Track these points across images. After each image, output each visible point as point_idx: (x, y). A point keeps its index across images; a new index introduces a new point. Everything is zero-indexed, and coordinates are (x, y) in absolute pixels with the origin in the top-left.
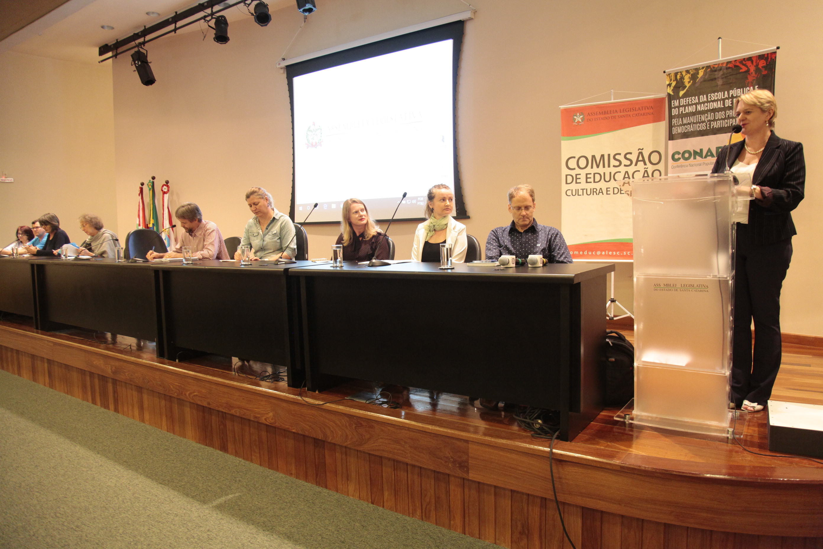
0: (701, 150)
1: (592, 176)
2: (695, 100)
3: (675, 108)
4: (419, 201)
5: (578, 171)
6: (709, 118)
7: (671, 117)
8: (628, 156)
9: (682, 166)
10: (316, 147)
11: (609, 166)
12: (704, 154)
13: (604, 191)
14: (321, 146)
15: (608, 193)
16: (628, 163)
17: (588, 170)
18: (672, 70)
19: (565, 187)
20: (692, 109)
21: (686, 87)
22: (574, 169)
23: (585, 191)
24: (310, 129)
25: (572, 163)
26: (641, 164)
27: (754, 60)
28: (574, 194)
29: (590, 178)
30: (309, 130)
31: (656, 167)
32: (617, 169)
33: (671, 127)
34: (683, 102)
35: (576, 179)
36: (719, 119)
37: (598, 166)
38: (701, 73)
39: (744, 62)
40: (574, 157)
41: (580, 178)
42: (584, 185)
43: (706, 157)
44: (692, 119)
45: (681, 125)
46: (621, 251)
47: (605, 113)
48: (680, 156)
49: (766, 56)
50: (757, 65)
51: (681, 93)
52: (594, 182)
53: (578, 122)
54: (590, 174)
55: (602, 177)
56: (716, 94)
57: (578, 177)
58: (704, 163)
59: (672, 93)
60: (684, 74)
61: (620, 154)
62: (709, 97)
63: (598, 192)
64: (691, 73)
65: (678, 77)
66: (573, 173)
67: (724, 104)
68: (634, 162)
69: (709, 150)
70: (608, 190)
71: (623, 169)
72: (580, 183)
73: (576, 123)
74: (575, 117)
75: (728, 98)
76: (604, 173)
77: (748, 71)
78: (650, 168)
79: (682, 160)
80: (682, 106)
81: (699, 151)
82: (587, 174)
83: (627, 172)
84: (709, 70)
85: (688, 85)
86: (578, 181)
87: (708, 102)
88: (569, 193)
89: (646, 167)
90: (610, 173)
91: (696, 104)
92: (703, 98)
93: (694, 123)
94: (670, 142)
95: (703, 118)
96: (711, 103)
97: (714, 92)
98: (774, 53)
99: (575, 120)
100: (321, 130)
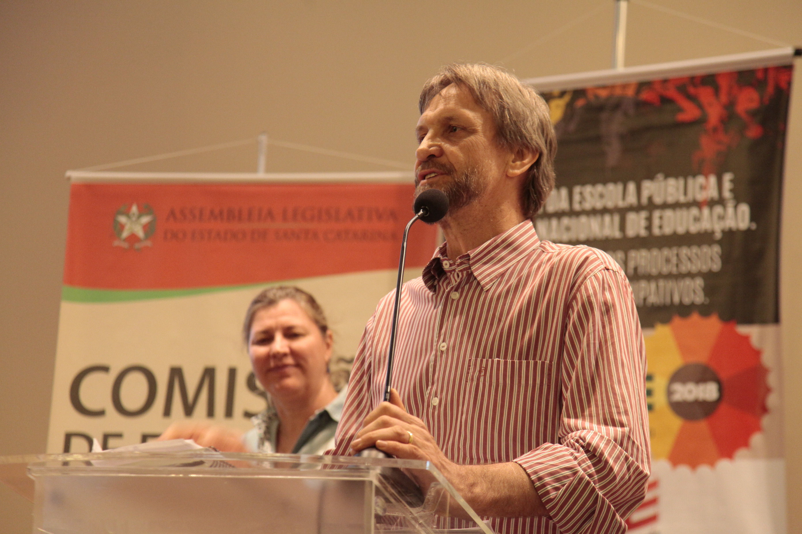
5: (113, 422)
11: (229, 413)
17: (154, 420)
22: (100, 413)
25: (96, 392)
27: (724, 84)
37: (189, 409)
39: (692, 90)
40: (105, 369)
49: (760, 75)
50: (730, 106)
53: (133, 238)
56: (600, 188)
62: (577, 198)
66: (95, 427)
67: (623, 227)
73: (127, 239)
74: (122, 219)
75: (637, 208)
77: (700, 122)
87: (572, 213)
92: (557, 199)
96: (583, 219)
97: (594, 183)
98: (786, 69)
99: (120, 226)
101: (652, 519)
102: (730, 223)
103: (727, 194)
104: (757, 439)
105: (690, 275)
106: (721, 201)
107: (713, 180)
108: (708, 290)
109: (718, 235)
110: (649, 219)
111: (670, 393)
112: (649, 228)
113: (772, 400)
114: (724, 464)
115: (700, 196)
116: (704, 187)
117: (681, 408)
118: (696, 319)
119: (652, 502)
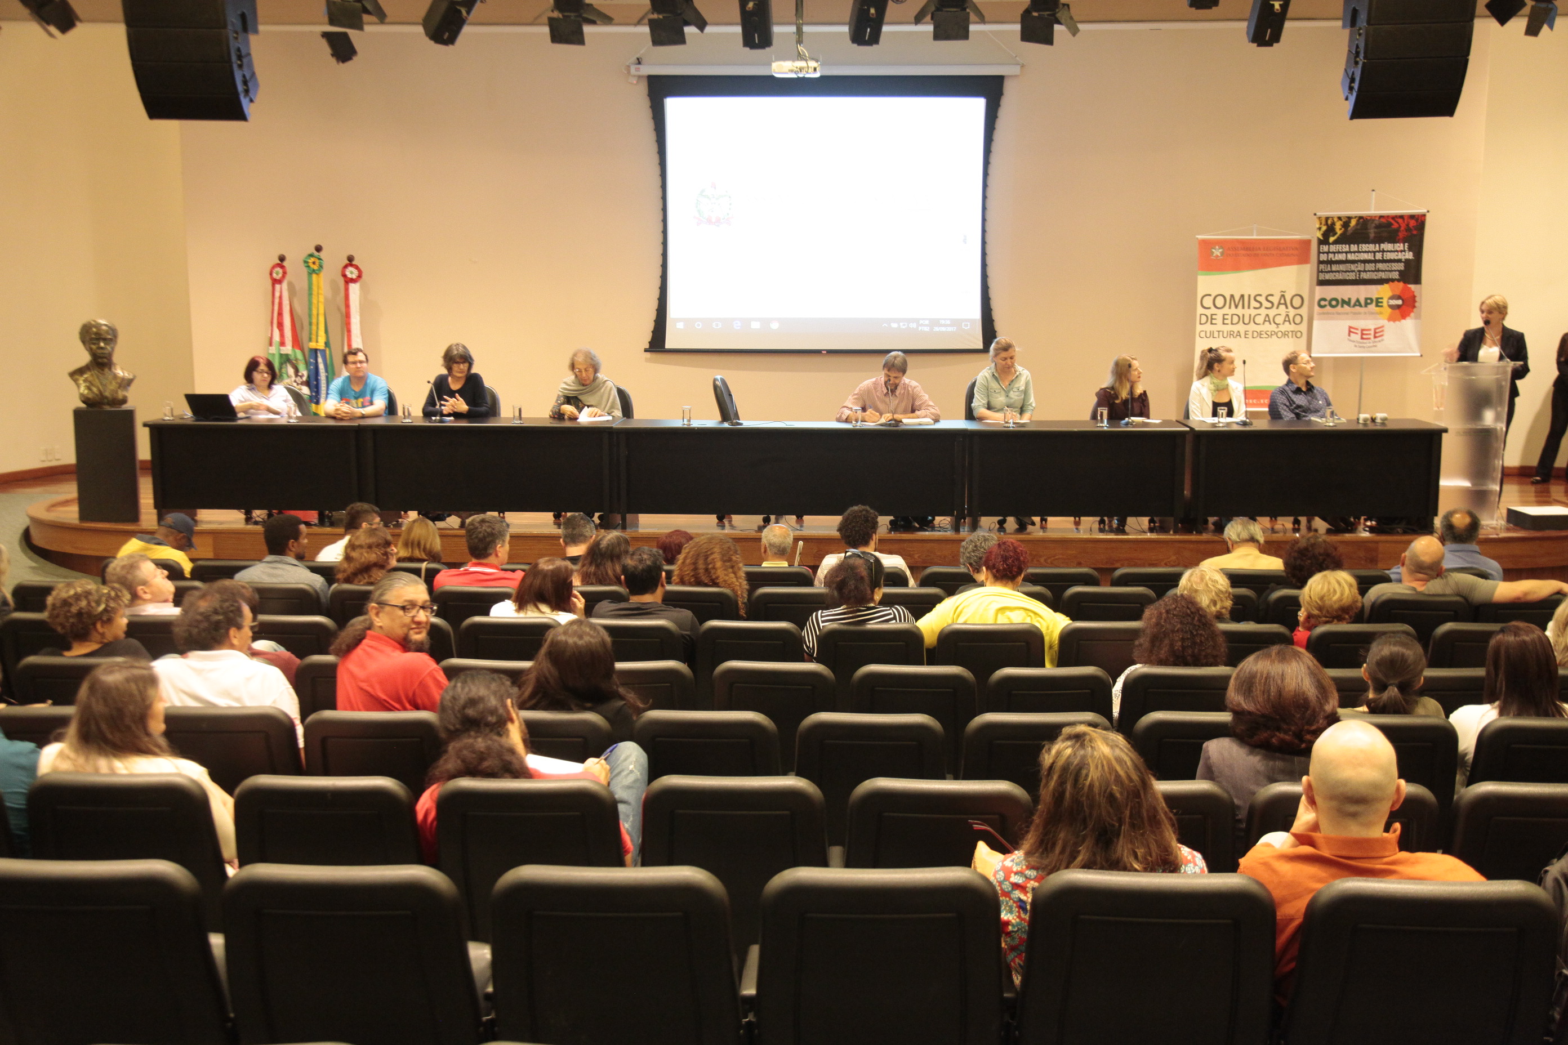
0: (1350, 299)
1: (1229, 317)
2: (1345, 248)
3: (1323, 253)
4: (922, 325)
5: (1214, 310)
6: (1359, 269)
7: (1320, 262)
8: (1270, 298)
9: (1328, 313)
10: (718, 226)
11: (1249, 308)
12: (1352, 303)
13: (1243, 335)
14: (729, 224)
15: (1247, 336)
16: (1269, 305)
17: (1226, 310)
18: (1323, 214)
19: (1199, 328)
20: (1341, 257)
21: (1336, 233)
22: (1209, 308)
23: (1221, 333)
24: (704, 194)
25: (1208, 302)
26: (1282, 307)
27: (1406, 218)
28: (1208, 335)
29: (1227, 319)
30: (702, 194)
31: (1298, 312)
32: (1258, 311)
33: (1319, 271)
34: (1333, 248)
35: (1211, 319)
36: (1369, 271)
37: (1236, 307)
38: (1353, 223)
39: (1396, 219)
40: (1210, 295)
41: (1216, 319)
42: (1219, 327)
43: (1355, 305)
44: (1342, 267)
45: (1329, 272)
46: (1258, 398)
47: (1247, 249)
48: (1327, 303)
49: (1417, 217)
51: (1332, 239)
52: (1232, 324)
53: (1217, 256)
54: (1227, 315)
55: (1241, 319)
56: (1367, 245)
57: (1214, 317)
58: (1352, 313)
59: (1322, 238)
60: (1336, 220)
61: (1260, 295)
62: (1360, 247)
63: (1235, 335)
64: (1344, 220)
65: (1329, 222)
66: (1208, 312)
67: (1374, 257)
68: (1276, 303)
69: (1358, 300)
70: (1247, 333)
71: (1263, 311)
72: (1215, 324)
73: (1215, 257)
74: (1213, 250)
75: (1379, 252)
76: (1243, 315)
77: (1400, 227)
78: (1292, 312)
79: (1328, 307)
80: (1331, 253)
81: (1347, 300)
82: (1224, 315)
83: (1267, 315)
85: (1339, 232)
86: (1214, 322)
87: (1359, 252)
88: (1203, 334)
89: (1287, 310)
90: (1250, 315)
91: (1346, 253)
92: (1354, 248)
93: (1343, 271)
94: (1318, 288)
95: (1353, 267)
96: (1362, 254)
97: (1365, 243)
98: (1424, 216)
99: (1213, 253)
100: (730, 197)
101: (1382, 336)
102: (1407, 257)
103: (1407, 249)
104: (1412, 314)
105: (1395, 271)
106: (1404, 251)
107: (1402, 245)
108: (1400, 275)
109: (1403, 260)
110: (1383, 255)
111: (1388, 302)
112: (1383, 257)
113: (1417, 304)
114: (1403, 321)
115: (1398, 249)
116: (1399, 246)
117: (1391, 307)
118: (1396, 282)
119: (1382, 331)
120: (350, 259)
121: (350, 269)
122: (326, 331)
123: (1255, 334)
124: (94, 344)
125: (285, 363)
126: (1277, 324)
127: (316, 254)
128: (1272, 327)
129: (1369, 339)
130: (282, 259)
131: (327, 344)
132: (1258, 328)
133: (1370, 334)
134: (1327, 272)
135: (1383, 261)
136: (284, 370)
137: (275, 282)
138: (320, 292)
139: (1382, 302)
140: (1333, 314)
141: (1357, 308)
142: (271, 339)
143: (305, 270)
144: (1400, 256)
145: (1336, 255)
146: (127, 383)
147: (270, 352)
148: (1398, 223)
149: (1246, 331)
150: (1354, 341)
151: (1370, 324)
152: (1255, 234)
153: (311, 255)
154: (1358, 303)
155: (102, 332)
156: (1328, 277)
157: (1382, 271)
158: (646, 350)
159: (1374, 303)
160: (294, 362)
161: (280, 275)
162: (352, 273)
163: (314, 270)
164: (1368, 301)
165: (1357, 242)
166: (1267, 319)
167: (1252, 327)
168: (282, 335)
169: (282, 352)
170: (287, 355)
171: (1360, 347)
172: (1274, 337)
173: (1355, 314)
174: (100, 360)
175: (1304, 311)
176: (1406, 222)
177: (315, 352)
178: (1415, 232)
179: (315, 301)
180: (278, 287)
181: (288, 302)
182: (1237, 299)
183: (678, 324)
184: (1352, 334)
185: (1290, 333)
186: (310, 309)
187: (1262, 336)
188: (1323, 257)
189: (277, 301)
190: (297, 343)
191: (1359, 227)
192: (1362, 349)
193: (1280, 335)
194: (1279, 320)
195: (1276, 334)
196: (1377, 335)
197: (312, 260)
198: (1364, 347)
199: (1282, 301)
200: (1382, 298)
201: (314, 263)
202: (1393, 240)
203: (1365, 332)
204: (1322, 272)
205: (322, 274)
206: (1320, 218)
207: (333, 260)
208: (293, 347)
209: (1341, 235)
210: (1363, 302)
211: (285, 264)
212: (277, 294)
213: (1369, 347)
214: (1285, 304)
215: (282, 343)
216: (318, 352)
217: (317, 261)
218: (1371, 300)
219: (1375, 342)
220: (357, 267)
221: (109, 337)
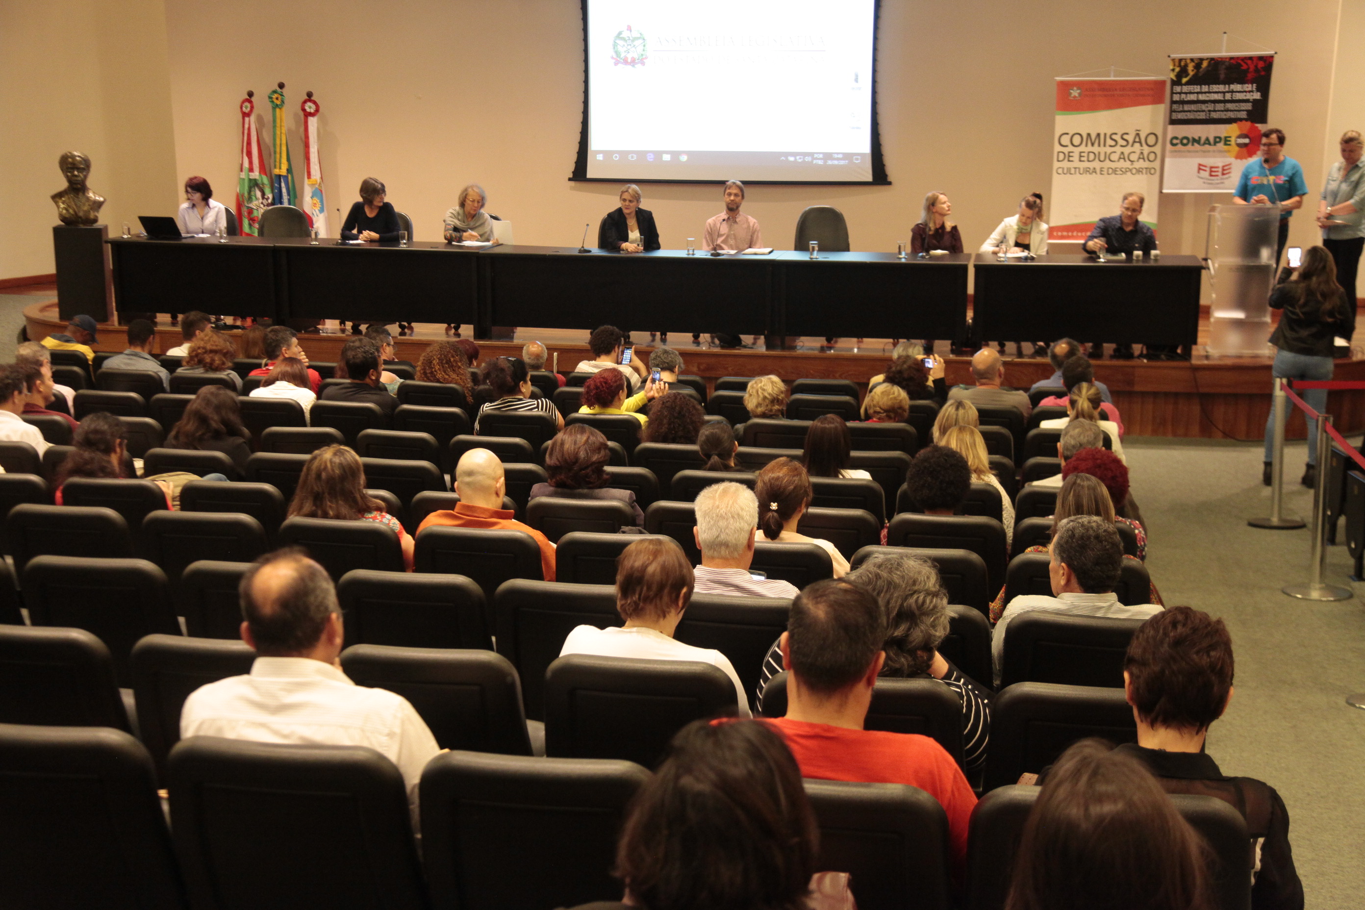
0: (1200, 138)
1: (1085, 154)
2: (1197, 88)
3: (1176, 93)
4: (817, 159)
5: (1071, 148)
6: (1209, 109)
7: (1173, 102)
8: (1125, 137)
9: (1179, 151)
10: (633, 66)
11: (1105, 145)
12: (1202, 141)
13: (1098, 171)
14: (643, 64)
15: (1102, 173)
16: (1124, 143)
17: (1082, 148)
18: (1177, 56)
19: (1056, 165)
20: (1193, 97)
21: (1188, 75)
22: (1066, 146)
23: (1077, 170)
24: (621, 36)
25: (1065, 140)
26: (1137, 145)
27: (1254, 59)
28: (1065, 172)
29: (1083, 157)
30: (619, 36)
31: (1152, 149)
32: (1113, 149)
33: (1172, 111)
34: (1185, 89)
35: (1069, 157)
36: (1219, 111)
37: (1093, 144)
38: (1205, 64)
39: (1246, 61)
40: (1067, 134)
41: (1072, 156)
42: (1076, 164)
43: (1205, 144)
44: (1193, 107)
45: (1181, 111)
47: (1103, 90)
48: (1178, 141)
49: (1265, 58)
51: (1184, 80)
52: (1089, 161)
53: (1075, 97)
54: (1084, 152)
55: (1097, 156)
56: (1218, 86)
57: (1071, 154)
58: (1201, 150)
59: (1174, 78)
60: (1188, 61)
61: (1116, 134)
62: (1211, 88)
63: (1091, 171)
64: (1196, 62)
66: (1066, 150)
67: (1224, 97)
68: (1131, 141)
69: (1207, 139)
70: (1103, 169)
71: (1118, 149)
72: (1072, 161)
73: (1073, 97)
74: (1071, 91)
75: (1228, 92)
76: (1099, 153)
77: (1248, 68)
78: (1146, 150)
79: (1180, 146)
80: (1184, 93)
81: (1197, 138)
82: (1081, 152)
83: (1122, 153)
84: (1213, 62)
85: (1191, 73)
86: (1071, 159)
87: (1209, 92)
88: (1060, 171)
89: (1142, 148)
90: (1106, 153)
91: (1198, 93)
92: (1205, 88)
93: (1194, 111)
94: (1170, 127)
95: (1204, 107)
96: (1213, 94)
97: (1216, 84)
98: (1272, 57)
99: (1071, 93)
100: (644, 39)
102: (1254, 97)
103: (1254, 90)
105: (1243, 110)
106: (1252, 91)
107: (1250, 85)
108: (1248, 115)
109: (1251, 100)
110: (1232, 95)
111: (1236, 141)
112: (1232, 98)
115: (1247, 90)
116: (1248, 87)
117: (1239, 145)
118: (1244, 122)
119: (1230, 169)
120: (310, 95)
121: (309, 104)
122: (288, 159)
123: (1110, 171)
124: (70, 172)
125: (254, 187)
126: (1132, 161)
127: (279, 90)
128: (1128, 164)
129: (1217, 176)
130: (251, 94)
131: (289, 170)
132: (1113, 165)
133: (1217, 171)
134: (1179, 112)
135: (1232, 101)
136: (252, 193)
137: (245, 115)
138: (283, 124)
139: (1230, 141)
140: (1184, 152)
141: (1207, 146)
142: (242, 165)
143: (270, 105)
144: (1249, 96)
145: (1188, 95)
146: (98, 205)
147: (241, 177)
148: (1247, 64)
149: (1102, 168)
150: (1202, 178)
151: (1218, 162)
152: (1112, 74)
153: (275, 92)
154: (1207, 142)
155: (76, 162)
156: (1180, 116)
157: (1231, 111)
158: (570, 179)
159: (1223, 142)
160: (261, 186)
161: (249, 109)
162: (310, 107)
163: (277, 105)
164: (1217, 140)
165: (1208, 83)
166: (1122, 157)
167: (1108, 164)
168: (251, 163)
169: (251, 178)
170: (255, 180)
171: (1210, 184)
172: (1129, 173)
173: (1204, 152)
174: (75, 186)
175: (1158, 149)
176: (1255, 62)
177: (279, 177)
178: (1263, 73)
179: (278, 132)
180: (247, 119)
181: (255, 133)
182: (1093, 136)
183: (598, 156)
184: (1201, 171)
185: (1145, 170)
186: (274, 140)
187: (1117, 173)
188: (1176, 98)
189: (246, 132)
190: (263, 169)
191: (1210, 69)
192: (1211, 186)
193: (1134, 171)
194: (1134, 157)
195: (1131, 170)
196: (1225, 172)
197: (275, 96)
198: (1211, 184)
199: (1137, 140)
200: (1230, 137)
201: (277, 99)
202: (1242, 82)
203: (1213, 169)
204: (1175, 111)
205: (284, 109)
206: (1173, 60)
207: (293, 96)
208: (260, 173)
209: (1193, 76)
210: (1212, 140)
211: (253, 99)
212: (246, 126)
213: (1218, 184)
214: (1140, 142)
215: (251, 170)
216: (282, 178)
217: (280, 97)
218: (1220, 138)
219: (1222, 179)
220: (315, 103)
221: (82, 166)
